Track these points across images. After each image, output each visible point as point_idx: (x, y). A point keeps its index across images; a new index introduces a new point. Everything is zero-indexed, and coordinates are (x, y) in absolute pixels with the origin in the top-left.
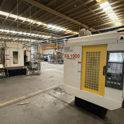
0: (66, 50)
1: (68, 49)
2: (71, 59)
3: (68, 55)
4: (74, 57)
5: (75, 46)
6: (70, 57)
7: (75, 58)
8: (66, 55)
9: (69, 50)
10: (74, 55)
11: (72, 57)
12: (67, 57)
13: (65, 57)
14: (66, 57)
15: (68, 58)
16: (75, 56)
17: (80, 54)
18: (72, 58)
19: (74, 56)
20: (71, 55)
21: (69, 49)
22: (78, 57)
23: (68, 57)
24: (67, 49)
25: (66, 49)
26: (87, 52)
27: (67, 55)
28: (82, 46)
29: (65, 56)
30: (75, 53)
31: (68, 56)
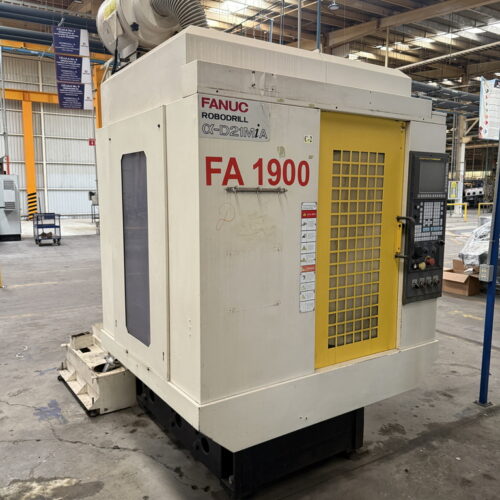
0: (216, 116)
1: (233, 118)
2: (257, 191)
3: (233, 162)
4: (274, 179)
5: (281, 102)
6: (250, 179)
7: (282, 184)
8: (219, 159)
9: (238, 124)
10: (274, 168)
11: (266, 176)
12: (228, 177)
13: (209, 182)
14: (217, 179)
15: (232, 183)
16: (282, 174)
17: (311, 157)
18: (266, 185)
19: (278, 173)
20: (259, 164)
21: (238, 113)
22: (303, 180)
23: (238, 176)
24: (222, 111)
25: (214, 110)
26: (335, 151)
27: (223, 166)
28: (323, 111)
29: (210, 171)
30: (282, 150)
31: (233, 171)
